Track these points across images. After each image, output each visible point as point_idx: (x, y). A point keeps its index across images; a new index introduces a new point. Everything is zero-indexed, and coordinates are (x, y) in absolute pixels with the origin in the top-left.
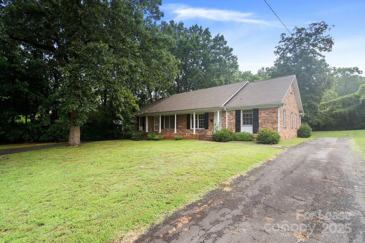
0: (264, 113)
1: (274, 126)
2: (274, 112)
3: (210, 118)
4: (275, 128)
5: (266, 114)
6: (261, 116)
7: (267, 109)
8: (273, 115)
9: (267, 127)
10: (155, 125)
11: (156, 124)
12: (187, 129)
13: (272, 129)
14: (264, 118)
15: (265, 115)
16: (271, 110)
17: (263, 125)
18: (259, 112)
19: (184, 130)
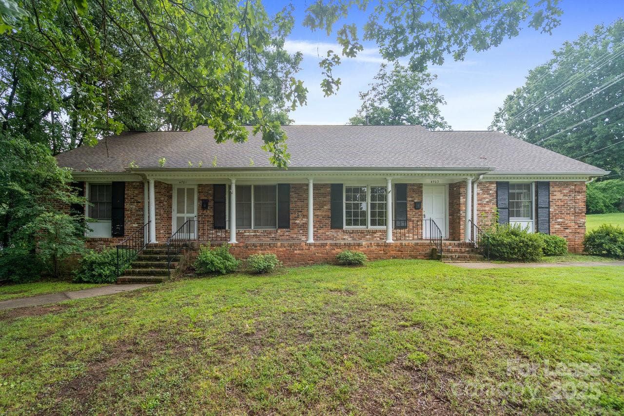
0: (559, 193)
1: (579, 220)
2: (579, 192)
3: (410, 199)
4: (581, 225)
5: (564, 195)
6: (554, 197)
7: (567, 184)
8: (578, 197)
9: (567, 222)
10: (175, 215)
11: (180, 211)
12: (332, 228)
13: (577, 227)
14: (560, 203)
15: (561, 198)
16: (574, 187)
17: (558, 218)
18: (551, 189)
19: (319, 231)
